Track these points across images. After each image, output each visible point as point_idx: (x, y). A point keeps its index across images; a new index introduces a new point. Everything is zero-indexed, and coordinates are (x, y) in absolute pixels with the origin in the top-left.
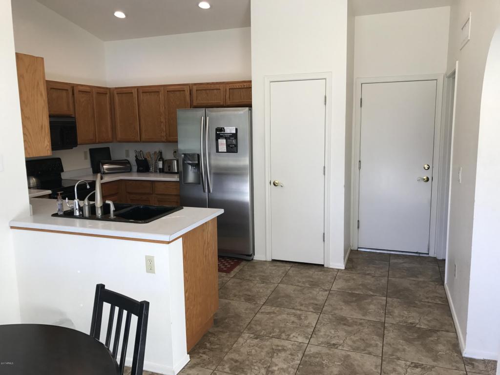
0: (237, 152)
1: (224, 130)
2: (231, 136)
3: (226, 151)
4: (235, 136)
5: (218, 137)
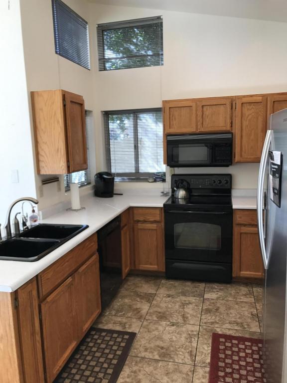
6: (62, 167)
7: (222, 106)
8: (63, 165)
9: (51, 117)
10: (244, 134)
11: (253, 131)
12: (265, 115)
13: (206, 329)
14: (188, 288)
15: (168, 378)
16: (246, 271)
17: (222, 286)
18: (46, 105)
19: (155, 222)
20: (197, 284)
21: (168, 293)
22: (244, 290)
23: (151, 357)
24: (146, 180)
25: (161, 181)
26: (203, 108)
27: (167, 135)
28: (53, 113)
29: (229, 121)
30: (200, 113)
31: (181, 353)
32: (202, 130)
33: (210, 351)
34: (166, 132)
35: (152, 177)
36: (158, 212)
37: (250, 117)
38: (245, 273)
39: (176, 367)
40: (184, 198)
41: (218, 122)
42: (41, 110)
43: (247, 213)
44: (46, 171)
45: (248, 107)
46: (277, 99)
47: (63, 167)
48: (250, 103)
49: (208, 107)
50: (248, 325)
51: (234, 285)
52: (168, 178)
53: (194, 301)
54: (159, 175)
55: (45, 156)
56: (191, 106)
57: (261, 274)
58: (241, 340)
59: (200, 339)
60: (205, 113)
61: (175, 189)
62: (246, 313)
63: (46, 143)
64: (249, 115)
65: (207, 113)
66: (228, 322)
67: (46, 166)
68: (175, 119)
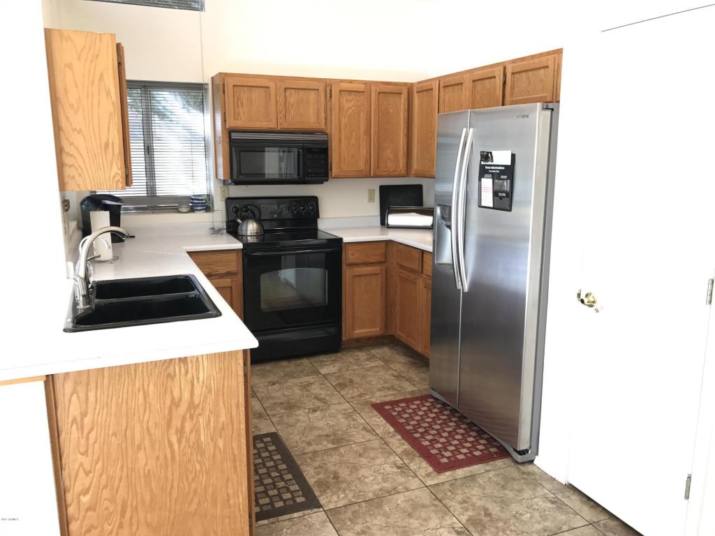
0: (510, 210)
1: (492, 157)
2: (502, 172)
3: (491, 205)
4: (509, 171)
5: (483, 172)
6: (114, 177)
7: (312, 92)
8: (117, 174)
9: (93, 83)
10: (343, 137)
11: (354, 133)
12: (369, 110)
13: (359, 404)
14: (289, 369)
15: (366, 458)
16: (360, 328)
17: (333, 357)
18: (79, 59)
19: (229, 274)
20: (298, 362)
21: (267, 381)
22: (362, 355)
23: (324, 448)
24: (176, 210)
25: (203, 209)
26: (285, 92)
27: (230, 132)
28: (97, 77)
29: (322, 115)
30: (281, 100)
31: (355, 433)
32: (285, 126)
33: (384, 421)
34: (227, 126)
35: (187, 203)
36: (233, 257)
37: (350, 111)
38: (360, 332)
39: (363, 446)
40: (257, 235)
41: (307, 116)
42: (70, 66)
43: (359, 247)
44: (79, 186)
45: (348, 97)
46: (383, 90)
47: (118, 178)
48: (350, 92)
49: (293, 91)
50: (401, 387)
51: (345, 353)
52: (219, 205)
53: (312, 380)
54: (202, 200)
55: (78, 156)
56: (268, 87)
57: (378, 329)
58: (408, 401)
59: (362, 414)
60: (288, 101)
61: (239, 221)
62: (387, 377)
63: (80, 132)
64: (348, 109)
65: (291, 102)
66: (375, 390)
67: (80, 175)
68: (242, 104)
